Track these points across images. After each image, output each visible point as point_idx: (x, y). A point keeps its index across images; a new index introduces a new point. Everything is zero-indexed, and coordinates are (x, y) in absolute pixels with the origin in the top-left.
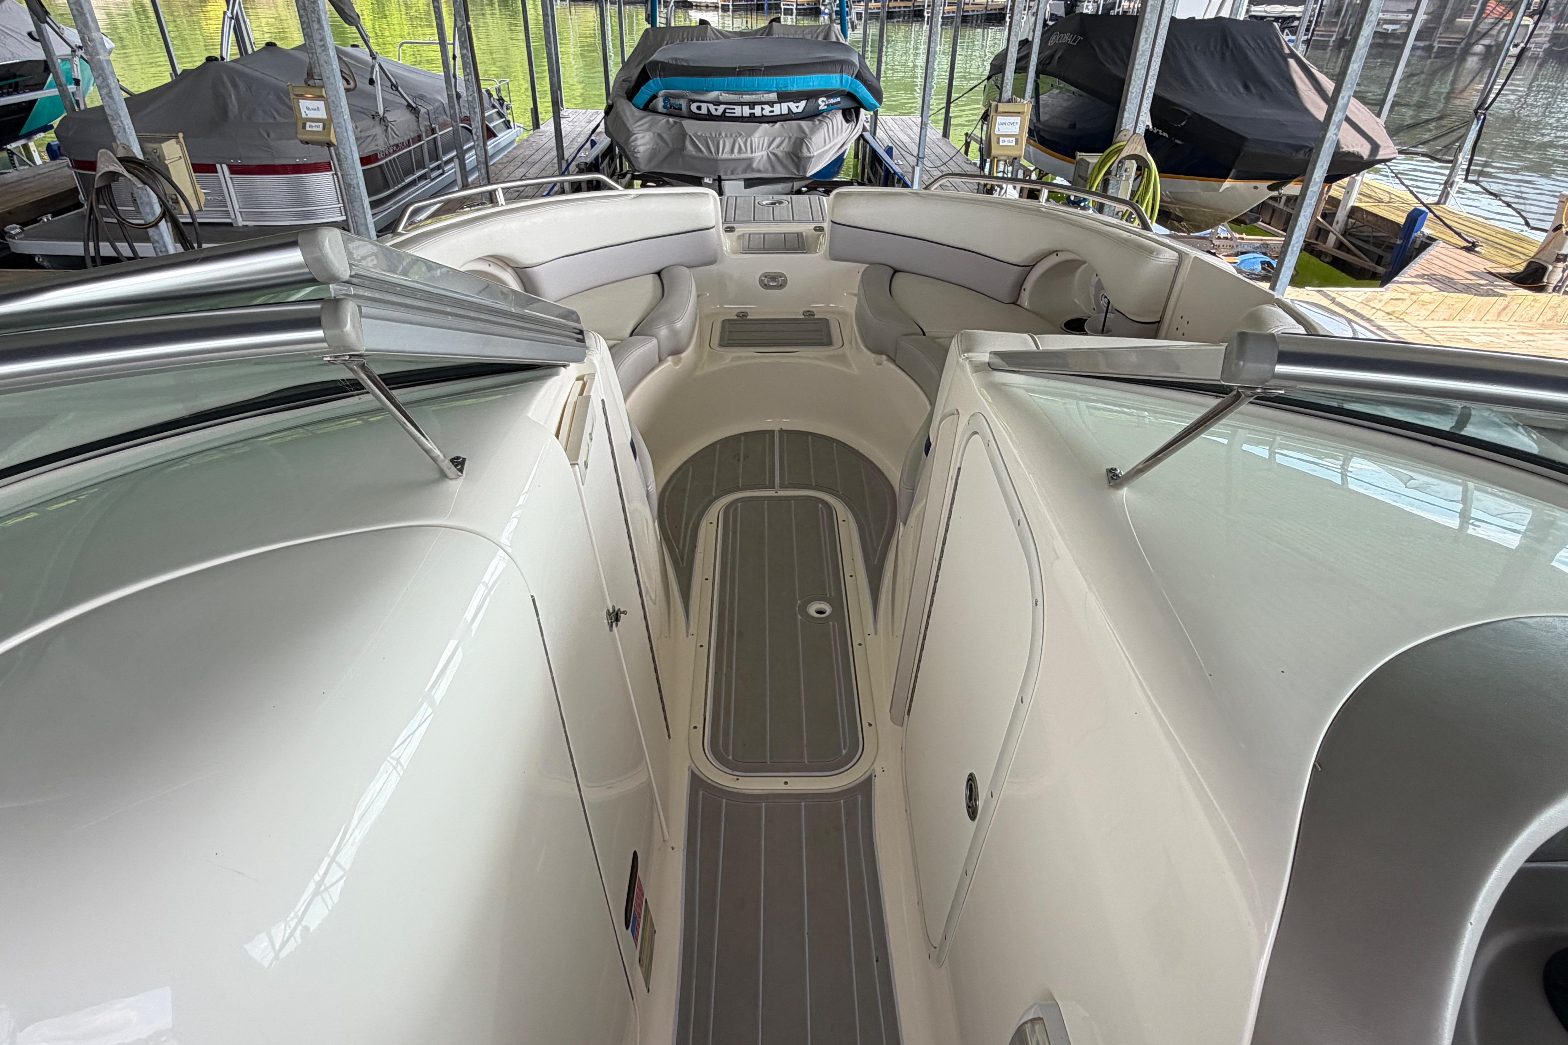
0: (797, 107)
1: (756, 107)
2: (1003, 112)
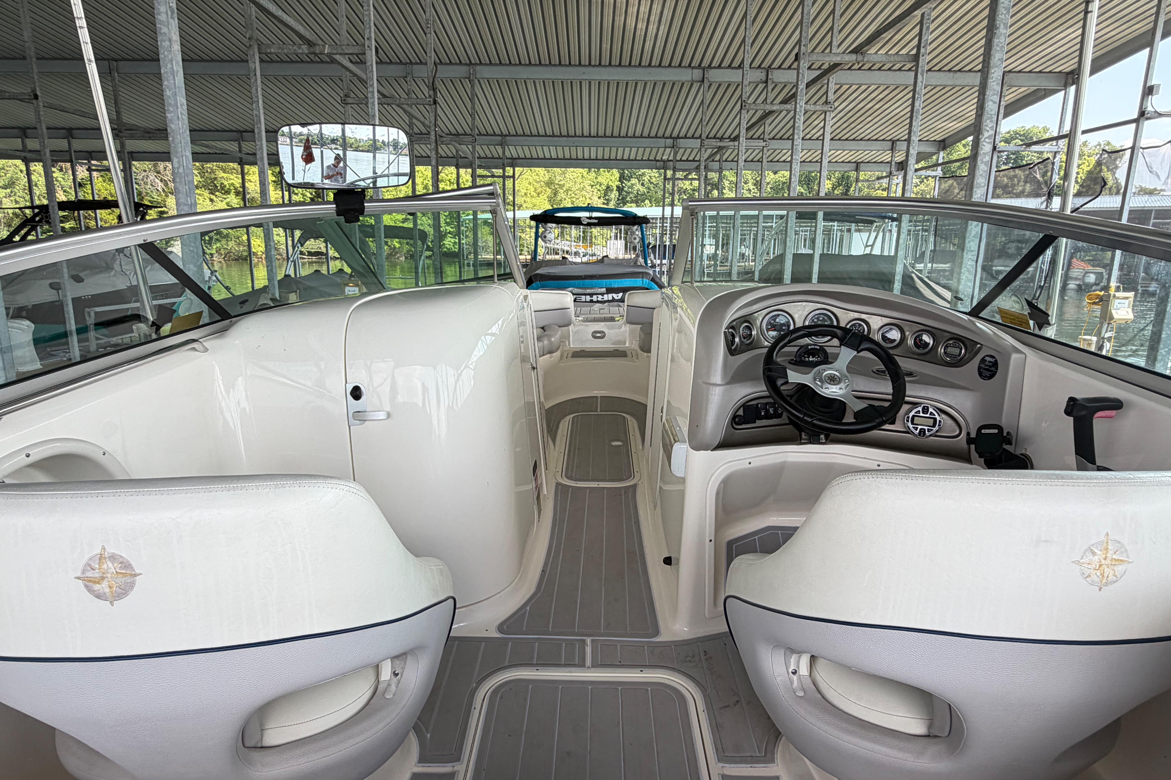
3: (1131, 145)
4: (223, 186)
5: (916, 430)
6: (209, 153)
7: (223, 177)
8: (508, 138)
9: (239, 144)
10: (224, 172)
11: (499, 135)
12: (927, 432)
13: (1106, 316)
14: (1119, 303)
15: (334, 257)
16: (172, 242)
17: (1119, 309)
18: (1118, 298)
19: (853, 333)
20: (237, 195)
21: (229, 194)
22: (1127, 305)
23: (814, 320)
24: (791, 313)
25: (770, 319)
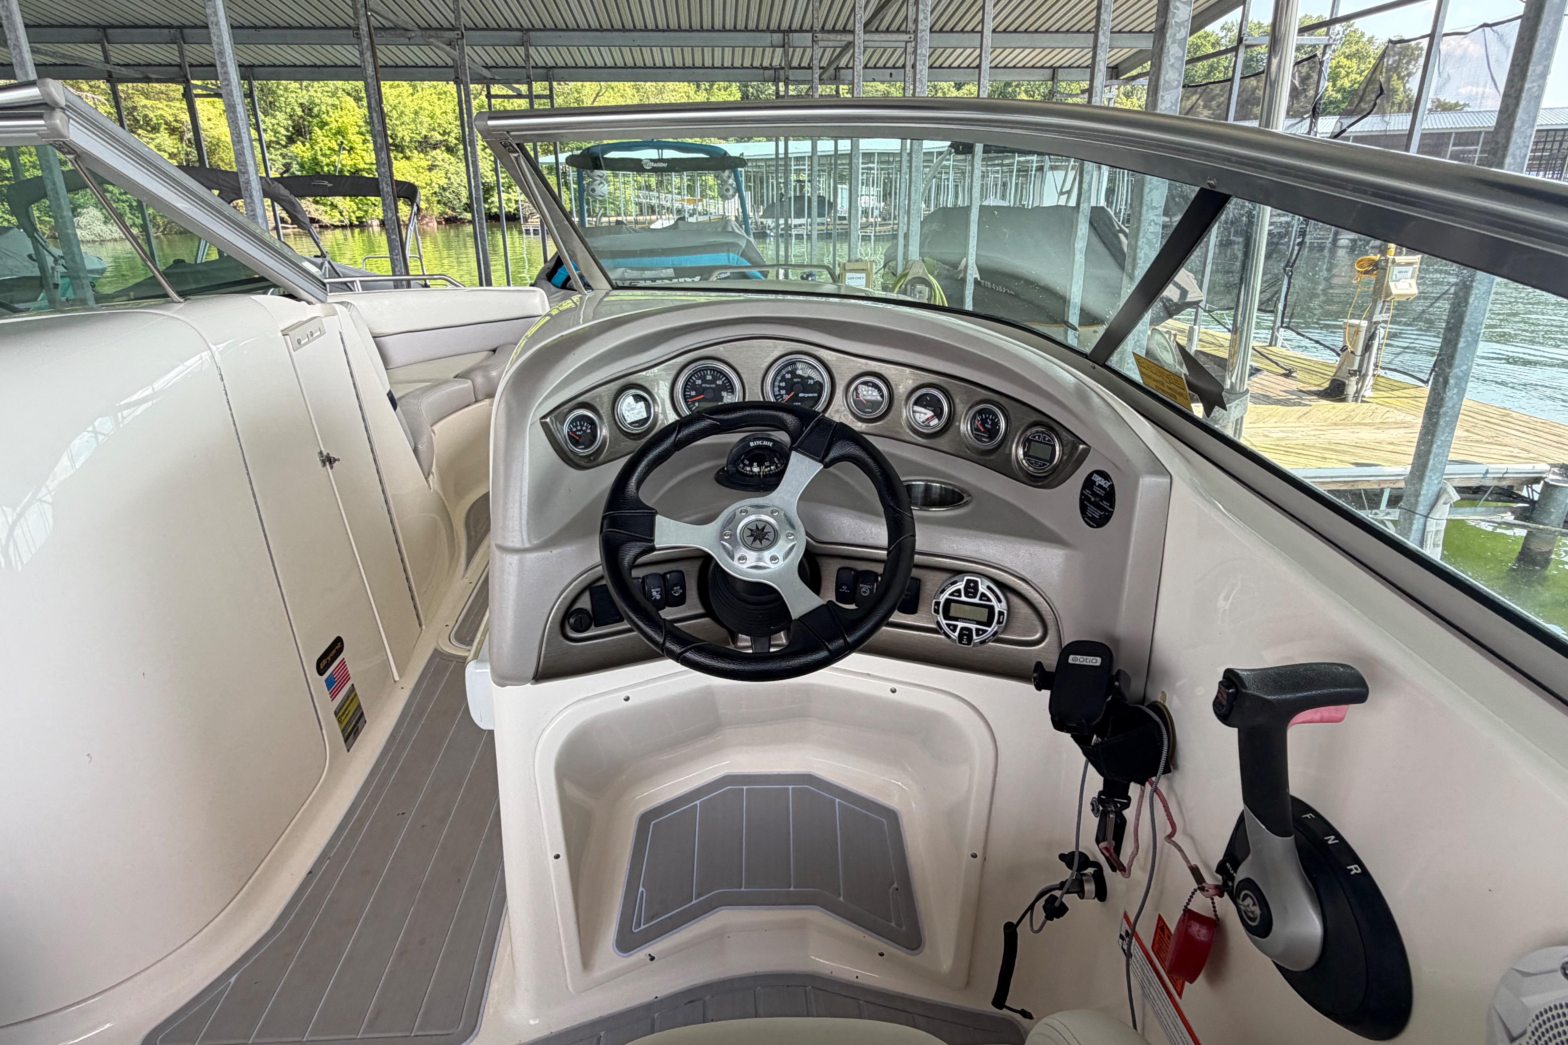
2: (851, 270)
3: (1429, 32)
4: (147, 120)
5: (954, 631)
6: (55, 65)
7: (145, 106)
8: (532, 34)
9: (103, 47)
10: (147, 98)
11: (517, 30)
12: (975, 637)
13: (1380, 291)
14: (1399, 272)
15: (332, 225)
16: (79, 210)
17: (1398, 281)
18: (1399, 265)
19: (820, 421)
20: (171, 134)
21: (158, 132)
22: (1409, 274)
23: (784, 376)
24: (734, 364)
25: (691, 378)
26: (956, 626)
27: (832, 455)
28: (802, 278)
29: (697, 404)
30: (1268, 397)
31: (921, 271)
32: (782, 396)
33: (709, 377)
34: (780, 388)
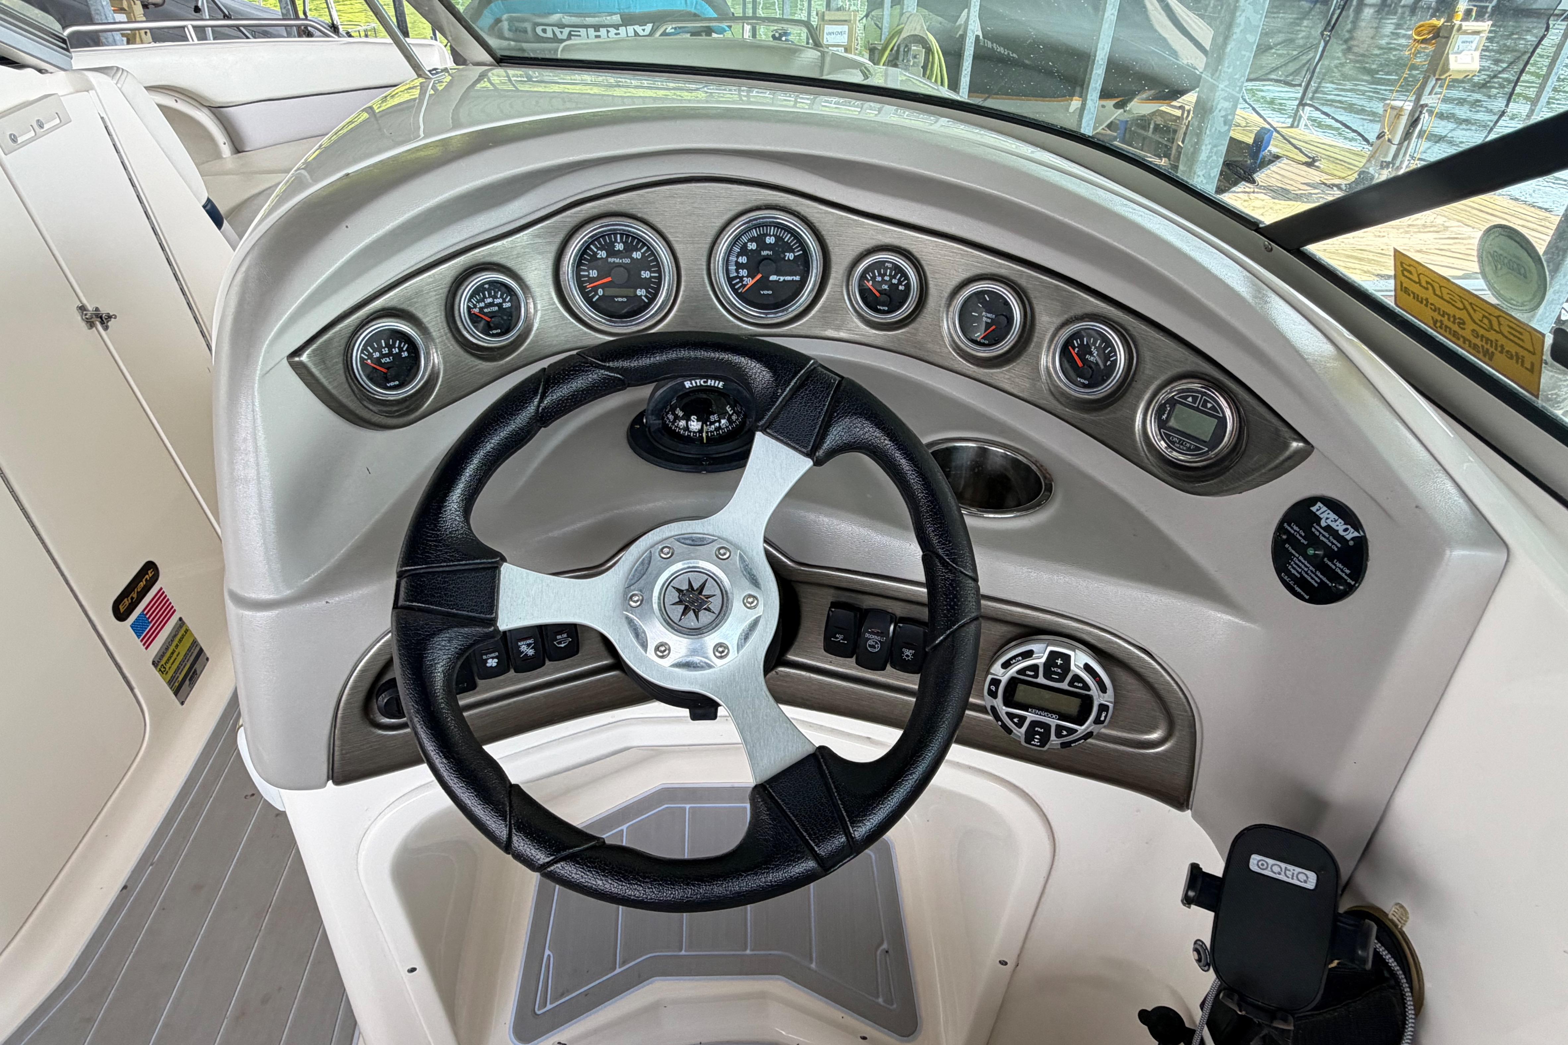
0: (644, 30)
1: (601, 29)
2: (830, 21)
5: (1020, 725)
12: (1053, 737)
13: (1436, 65)
14: (1463, 42)
17: (1459, 53)
18: (1466, 33)
22: (1474, 45)
23: (745, 244)
24: (660, 226)
25: (588, 247)
26: (1023, 719)
27: (828, 444)
28: (774, 37)
29: (600, 292)
30: (1287, 191)
31: (919, 28)
32: (741, 279)
33: (619, 247)
34: (739, 266)
